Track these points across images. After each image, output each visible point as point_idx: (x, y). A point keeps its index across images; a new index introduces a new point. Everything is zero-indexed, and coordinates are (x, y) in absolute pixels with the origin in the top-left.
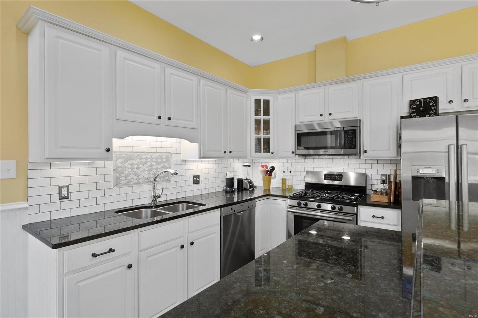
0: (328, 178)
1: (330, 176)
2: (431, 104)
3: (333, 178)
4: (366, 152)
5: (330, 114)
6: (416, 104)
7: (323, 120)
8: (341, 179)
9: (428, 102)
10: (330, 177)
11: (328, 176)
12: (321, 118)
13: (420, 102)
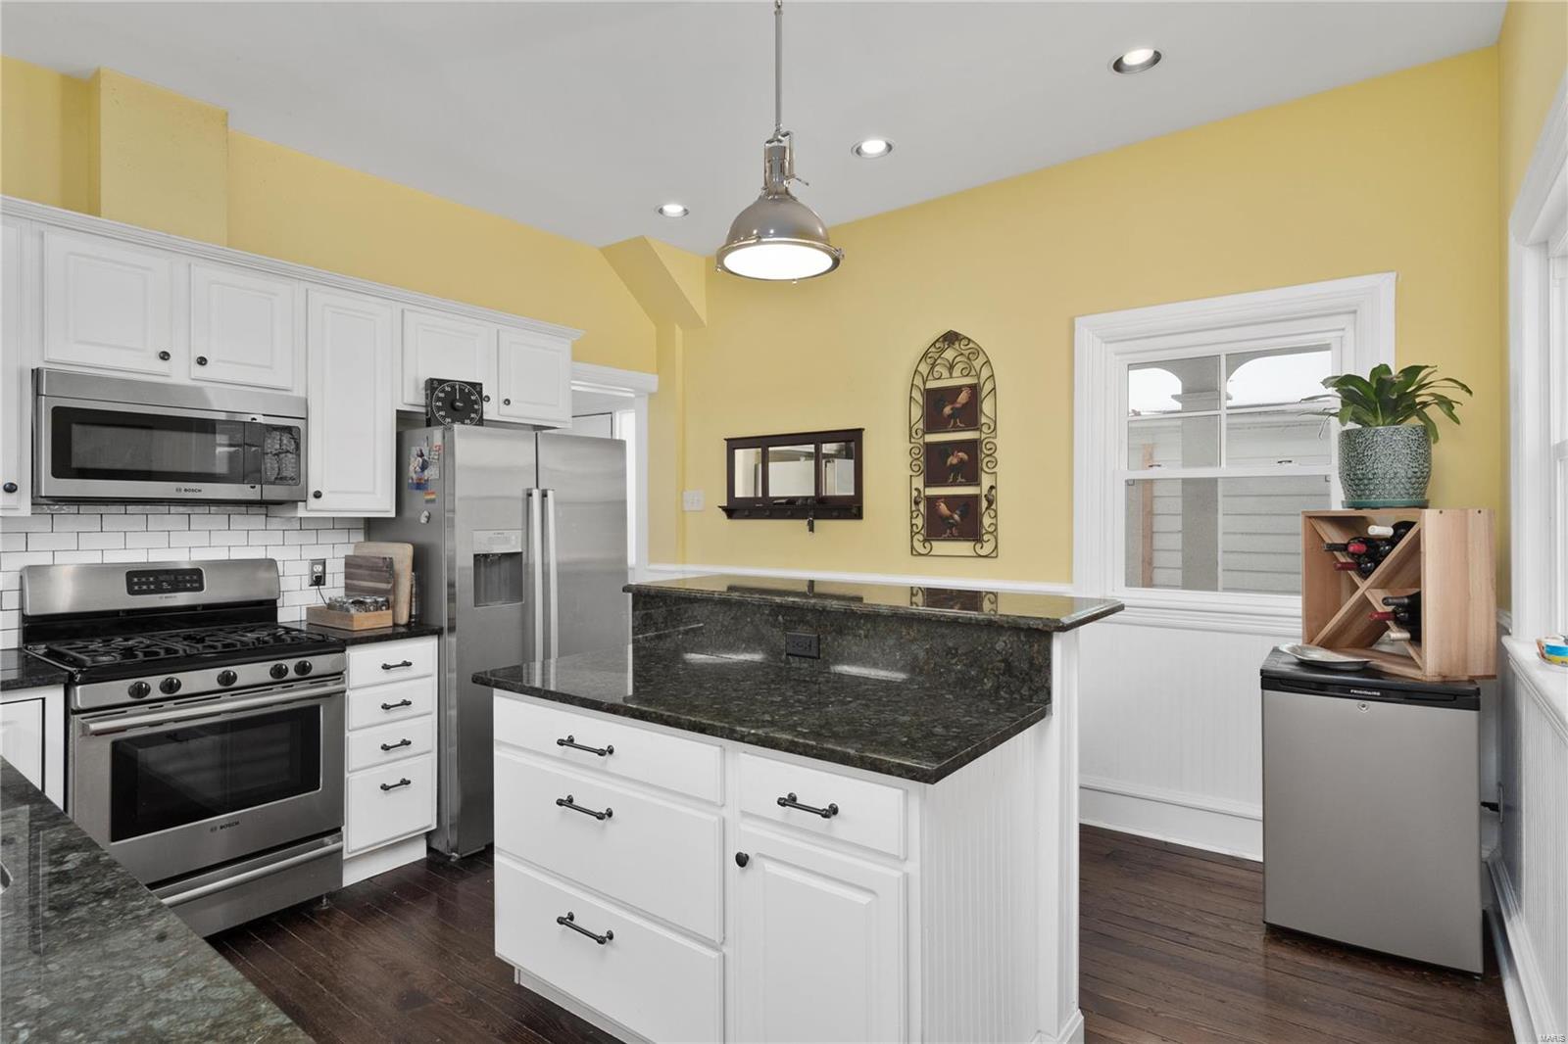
0: (145, 587)
1: (151, 579)
2: (472, 397)
3: (165, 585)
4: (318, 495)
5: (202, 361)
6: (443, 391)
7: (167, 376)
8: (197, 585)
9: (467, 390)
10: (152, 583)
11: (144, 579)
12: (162, 366)
13: (453, 387)
